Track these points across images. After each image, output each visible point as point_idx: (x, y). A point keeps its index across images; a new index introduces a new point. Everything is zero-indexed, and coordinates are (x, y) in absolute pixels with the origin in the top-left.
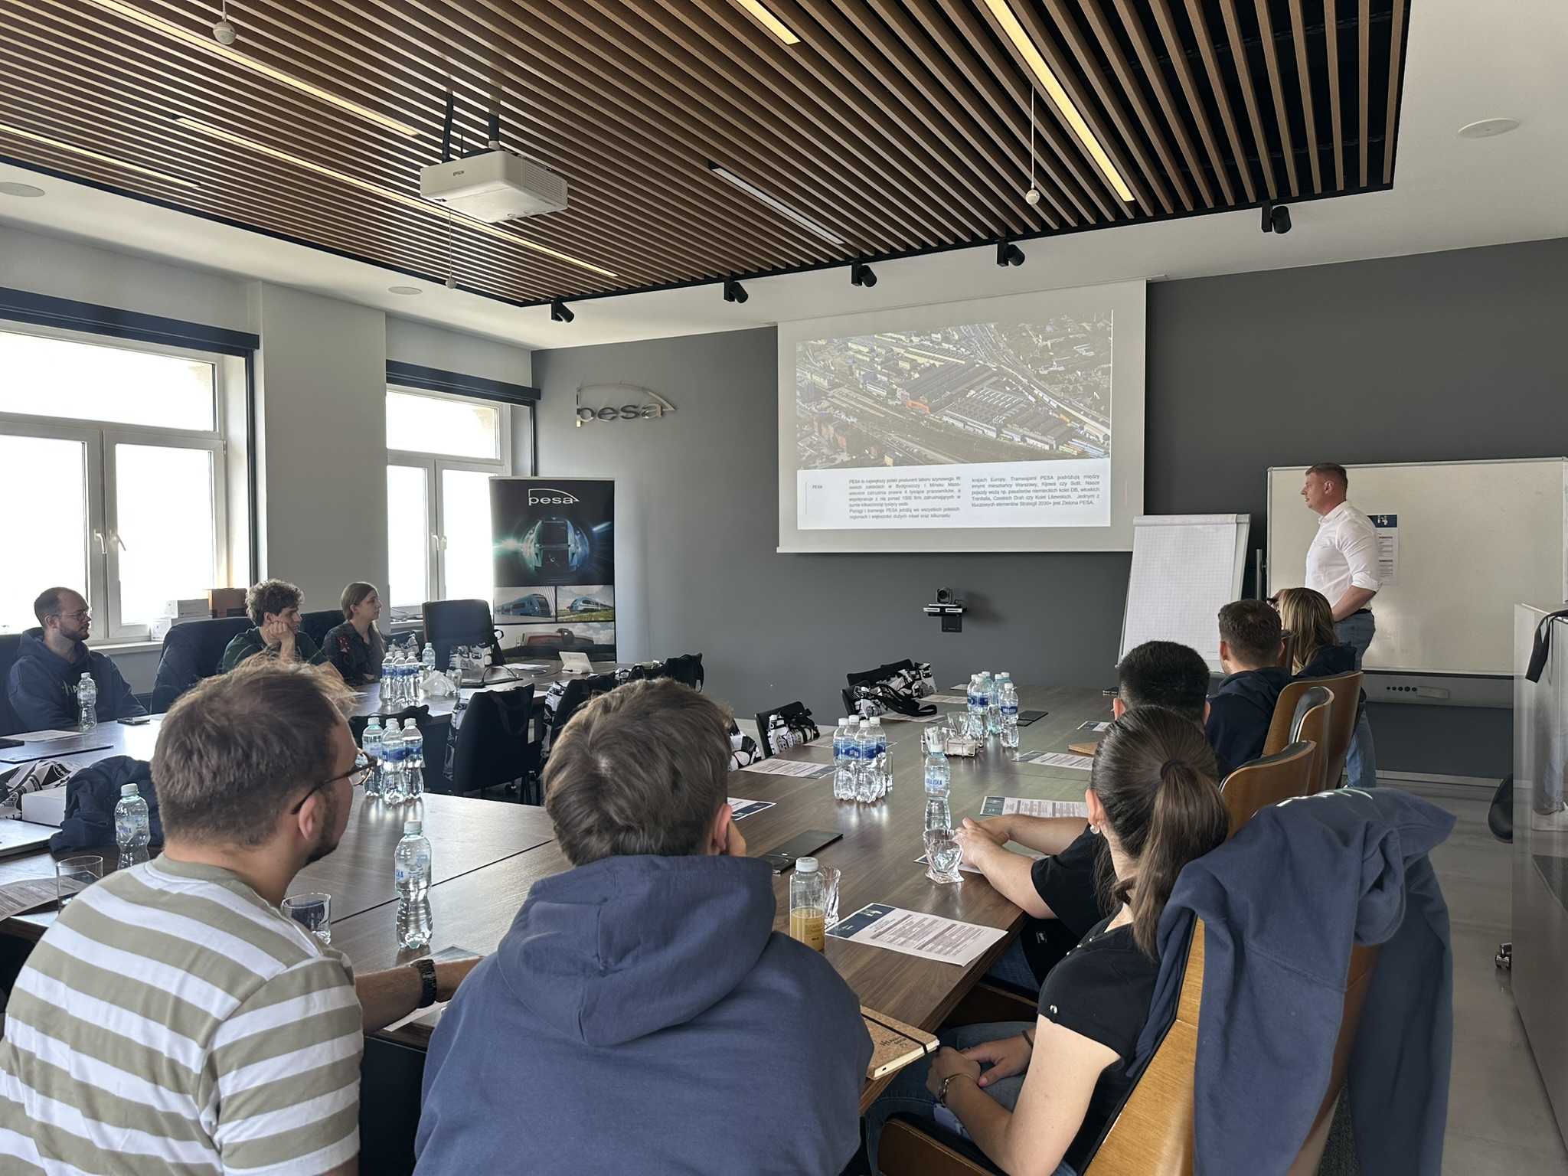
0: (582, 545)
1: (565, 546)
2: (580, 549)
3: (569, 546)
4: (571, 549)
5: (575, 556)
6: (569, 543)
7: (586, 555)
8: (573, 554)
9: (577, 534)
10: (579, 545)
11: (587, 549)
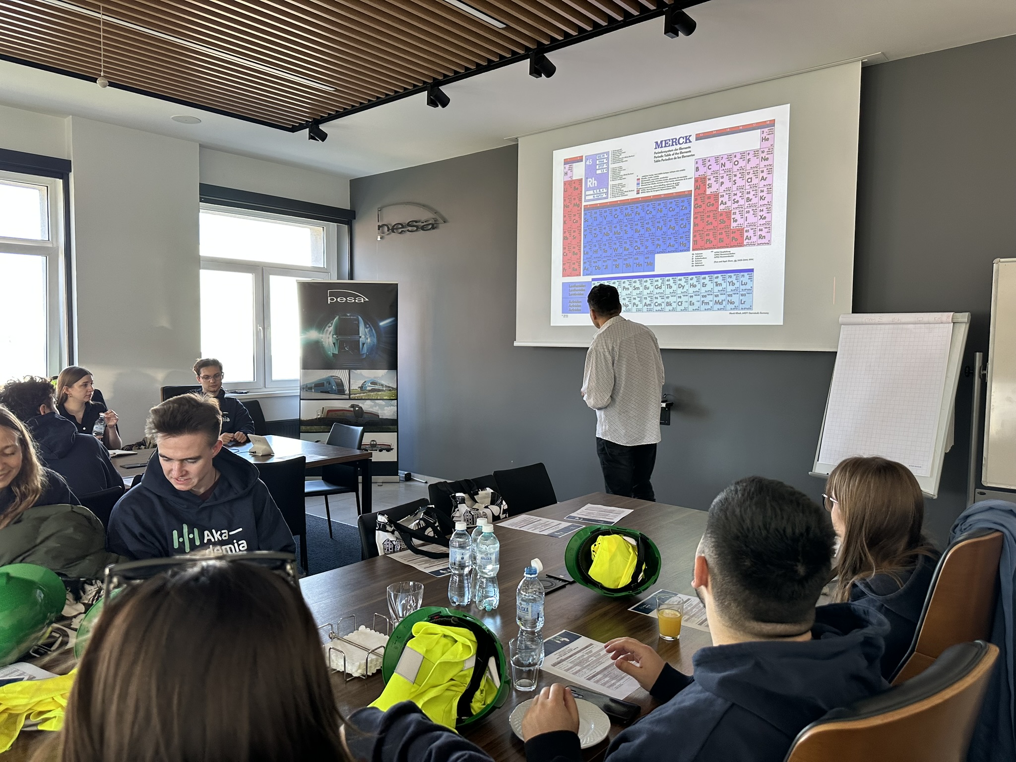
0: (370, 336)
1: (357, 337)
2: (369, 340)
3: (360, 337)
4: (362, 340)
5: (365, 345)
6: (360, 335)
7: (374, 345)
8: (363, 344)
9: (367, 328)
10: (368, 337)
11: (375, 340)
